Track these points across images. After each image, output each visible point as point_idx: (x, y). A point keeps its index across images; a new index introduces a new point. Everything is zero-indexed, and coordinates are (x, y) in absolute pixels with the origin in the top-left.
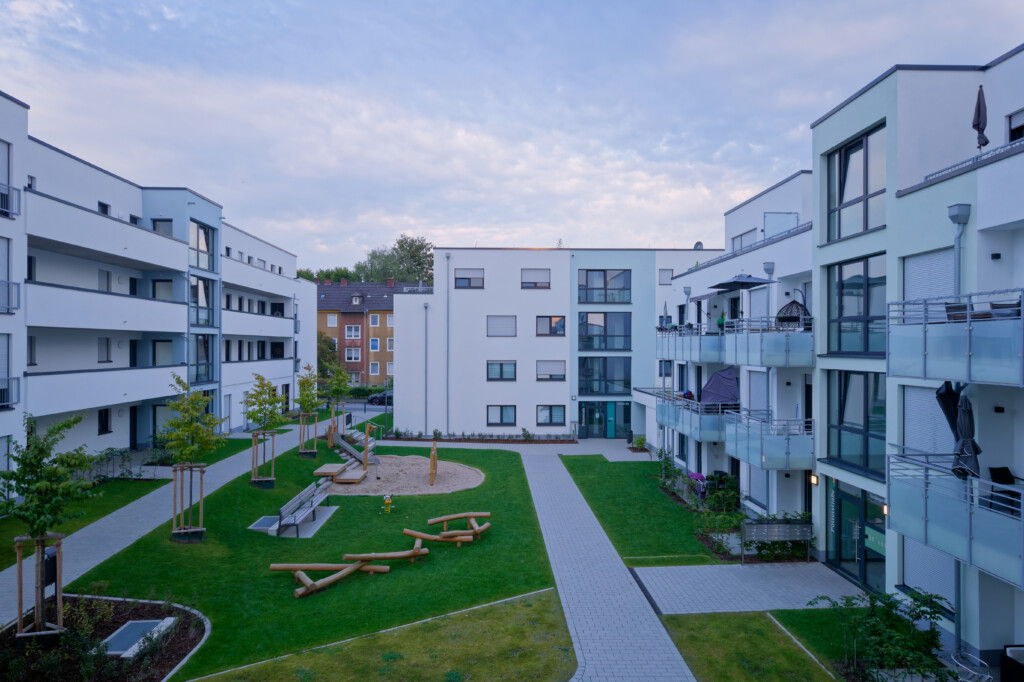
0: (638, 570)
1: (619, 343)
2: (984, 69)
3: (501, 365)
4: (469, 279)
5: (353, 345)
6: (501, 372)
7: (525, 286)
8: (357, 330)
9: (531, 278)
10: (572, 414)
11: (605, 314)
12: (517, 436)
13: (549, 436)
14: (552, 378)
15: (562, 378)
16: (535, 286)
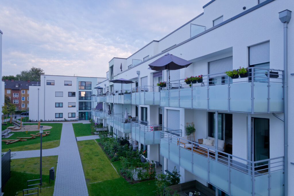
0: (77, 137)
1: (89, 98)
2: (126, 59)
3: (59, 103)
4: (51, 83)
5: (16, 98)
6: (59, 105)
7: (65, 85)
8: (17, 94)
9: (66, 83)
10: (77, 115)
11: (85, 92)
12: (63, 120)
13: (71, 120)
14: (72, 106)
15: (75, 106)
16: (68, 85)
